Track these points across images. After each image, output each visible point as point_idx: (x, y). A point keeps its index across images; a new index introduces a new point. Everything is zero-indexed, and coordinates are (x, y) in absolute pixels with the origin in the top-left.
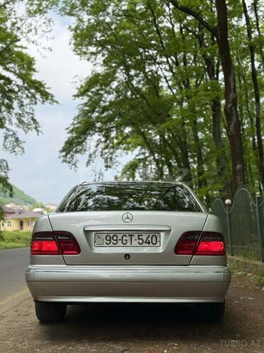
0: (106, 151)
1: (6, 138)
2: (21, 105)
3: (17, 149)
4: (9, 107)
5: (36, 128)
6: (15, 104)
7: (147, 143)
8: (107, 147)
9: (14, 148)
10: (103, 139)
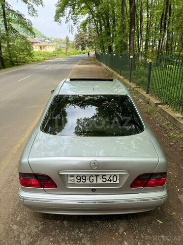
0: (74, 16)
1: (29, 8)
5: (41, 3)
7: (91, 12)
8: (74, 14)
9: (33, 13)
10: (72, 10)
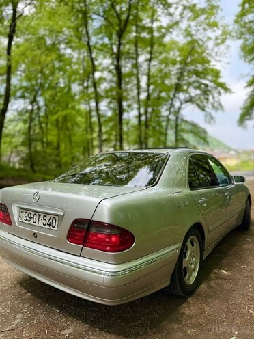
1: (206, 117)
2: (213, 98)
3: (212, 122)
4: (207, 99)
6: (210, 97)
9: (210, 121)
